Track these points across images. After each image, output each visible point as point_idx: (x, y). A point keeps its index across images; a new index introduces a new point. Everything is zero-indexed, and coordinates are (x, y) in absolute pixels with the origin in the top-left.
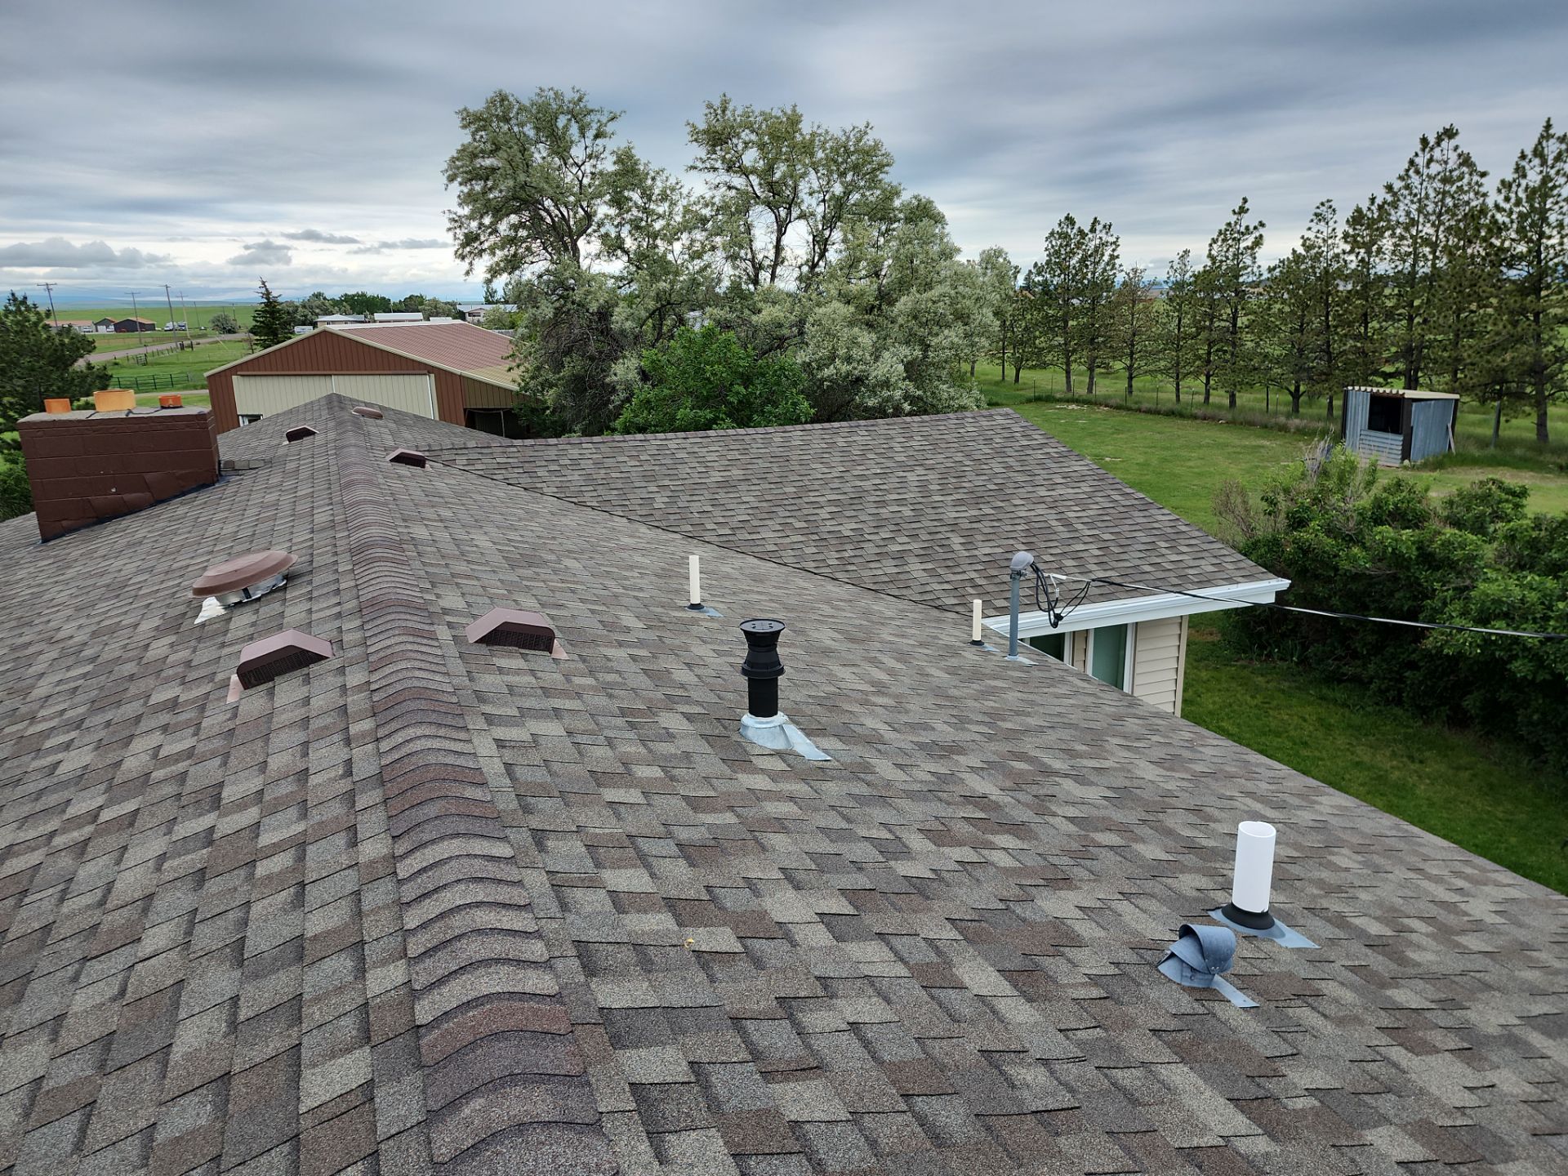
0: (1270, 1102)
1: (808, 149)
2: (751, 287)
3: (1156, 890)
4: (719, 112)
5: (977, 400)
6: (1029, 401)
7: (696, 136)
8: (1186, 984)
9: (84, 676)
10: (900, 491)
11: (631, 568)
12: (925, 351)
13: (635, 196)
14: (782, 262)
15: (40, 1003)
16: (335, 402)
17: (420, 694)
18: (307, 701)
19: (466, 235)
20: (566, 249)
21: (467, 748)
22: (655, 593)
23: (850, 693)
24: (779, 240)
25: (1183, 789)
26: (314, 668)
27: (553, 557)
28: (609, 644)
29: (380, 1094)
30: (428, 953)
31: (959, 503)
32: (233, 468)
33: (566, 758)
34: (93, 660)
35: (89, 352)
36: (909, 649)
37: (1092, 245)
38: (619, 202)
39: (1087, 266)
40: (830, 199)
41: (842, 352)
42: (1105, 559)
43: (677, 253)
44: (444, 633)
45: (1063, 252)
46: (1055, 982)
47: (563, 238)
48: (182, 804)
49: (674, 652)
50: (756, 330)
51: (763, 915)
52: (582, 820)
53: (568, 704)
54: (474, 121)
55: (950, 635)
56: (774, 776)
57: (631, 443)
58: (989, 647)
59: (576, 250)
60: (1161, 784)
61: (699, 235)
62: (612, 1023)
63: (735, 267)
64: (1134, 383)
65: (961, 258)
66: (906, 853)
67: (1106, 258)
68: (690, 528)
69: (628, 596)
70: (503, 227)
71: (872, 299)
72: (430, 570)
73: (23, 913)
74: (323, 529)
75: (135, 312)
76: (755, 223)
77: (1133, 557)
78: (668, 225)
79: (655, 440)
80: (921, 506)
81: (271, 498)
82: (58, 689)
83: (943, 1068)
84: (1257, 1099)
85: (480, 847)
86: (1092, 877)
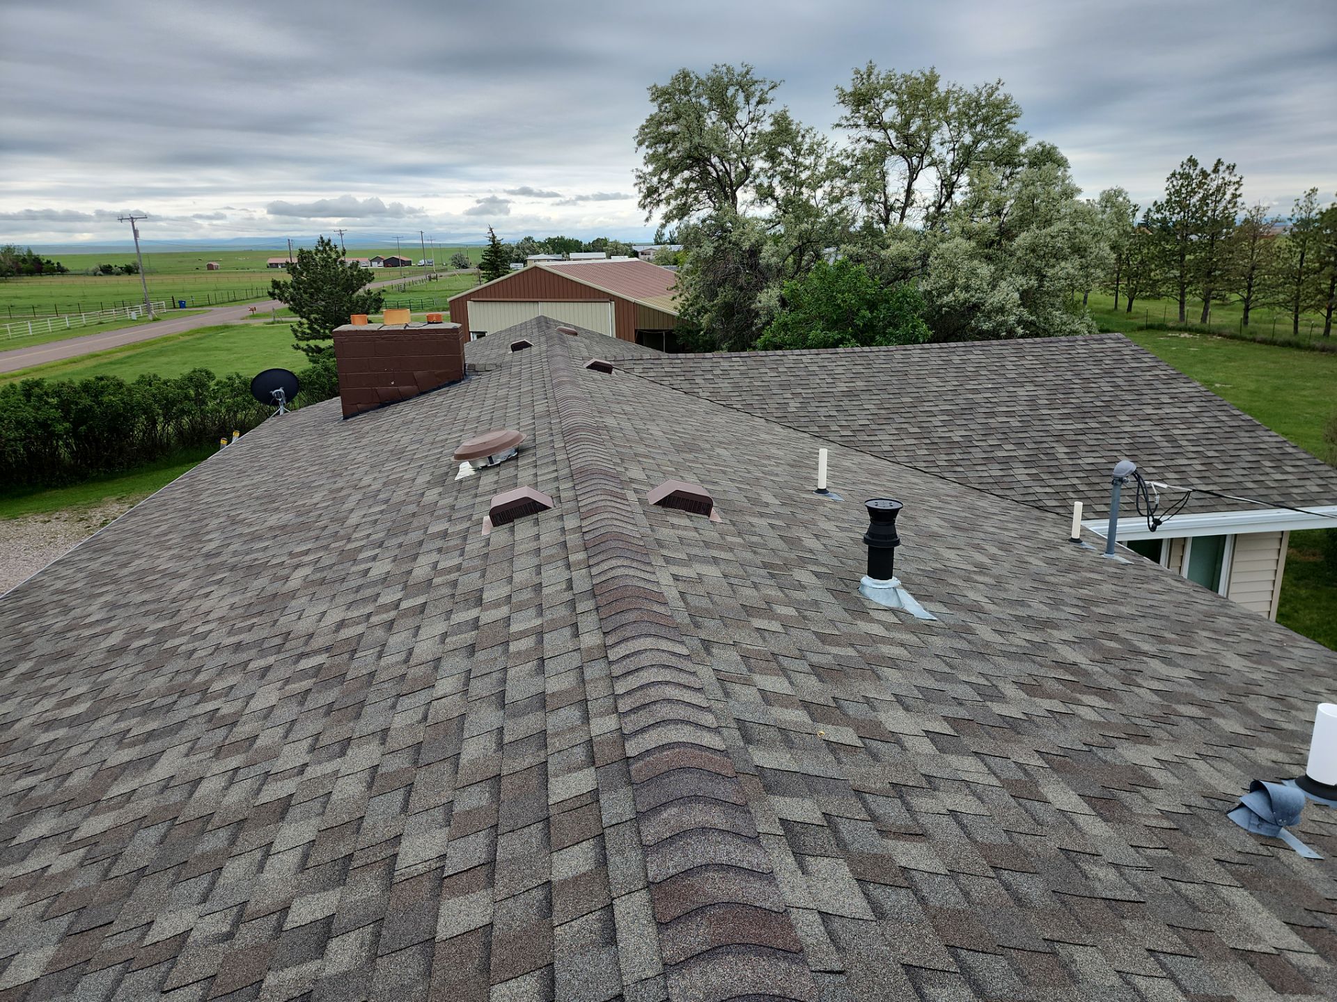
0: (1325, 931)
1: (942, 105)
2: (882, 226)
3: (1232, 756)
4: (865, 76)
5: (1089, 326)
6: (1141, 329)
7: (843, 98)
8: (1253, 830)
9: (381, 512)
10: (1009, 404)
11: (769, 457)
12: (1041, 281)
13: (787, 152)
14: (912, 204)
15: (372, 720)
16: (543, 323)
17: (619, 537)
18: (537, 537)
19: (648, 189)
20: (727, 198)
21: (652, 578)
22: (788, 478)
23: (954, 570)
24: (910, 185)
25: (1267, 680)
26: (541, 515)
27: (708, 446)
28: (753, 514)
29: (604, 798)
30: (634, 710)
31: (1068, 416)
32: (474, 369)
33: (724, 593)
34: (387, 501)
35: (370, 281)
36: (1010, 540)
37: (1214, 185)
38: (772, 157)
39: (1207, 205)
40: (960, 148)
41: (961, 281)
42: (1207, 474)
43: (818, 198)
44: (632, 496)
45: (1184, 190)
46: (1130, 810)
47: (724, 190)
48: (456, 600)
49: (805, 525)
50: (883, 263)
51: (879, 724)
52: (737, 638)
53: (723, 555)
54: (661, 95)
55: (1050, 531)
56: (888, 626)
57: (772, 358)
58: (1086, 545)
59: (734, 198)
60: (1247, 674)
61: (839, 183)
62: (765, 778)
63: (869, 210)
64: (1250, 315)
65: (1081, 198)
66: (1001, 698)
67: (1228, 197)
68: (816, 429)
69: (767, 479)
70: (677, 182)
71: (992, 235)
72: (619, 449)
73: (355, 664)
74: (541, 417)
75: (399, 251)
76: (890, 171)
77: (1236, 474)
78: (813, 174)
79: (791, 356)
80: (1029, 418)
81: (502, 393)
82: (364, 520)
83: (1027, 854)
84: (1313, 927)
85: (665, 645)
86: (1171, 738)
